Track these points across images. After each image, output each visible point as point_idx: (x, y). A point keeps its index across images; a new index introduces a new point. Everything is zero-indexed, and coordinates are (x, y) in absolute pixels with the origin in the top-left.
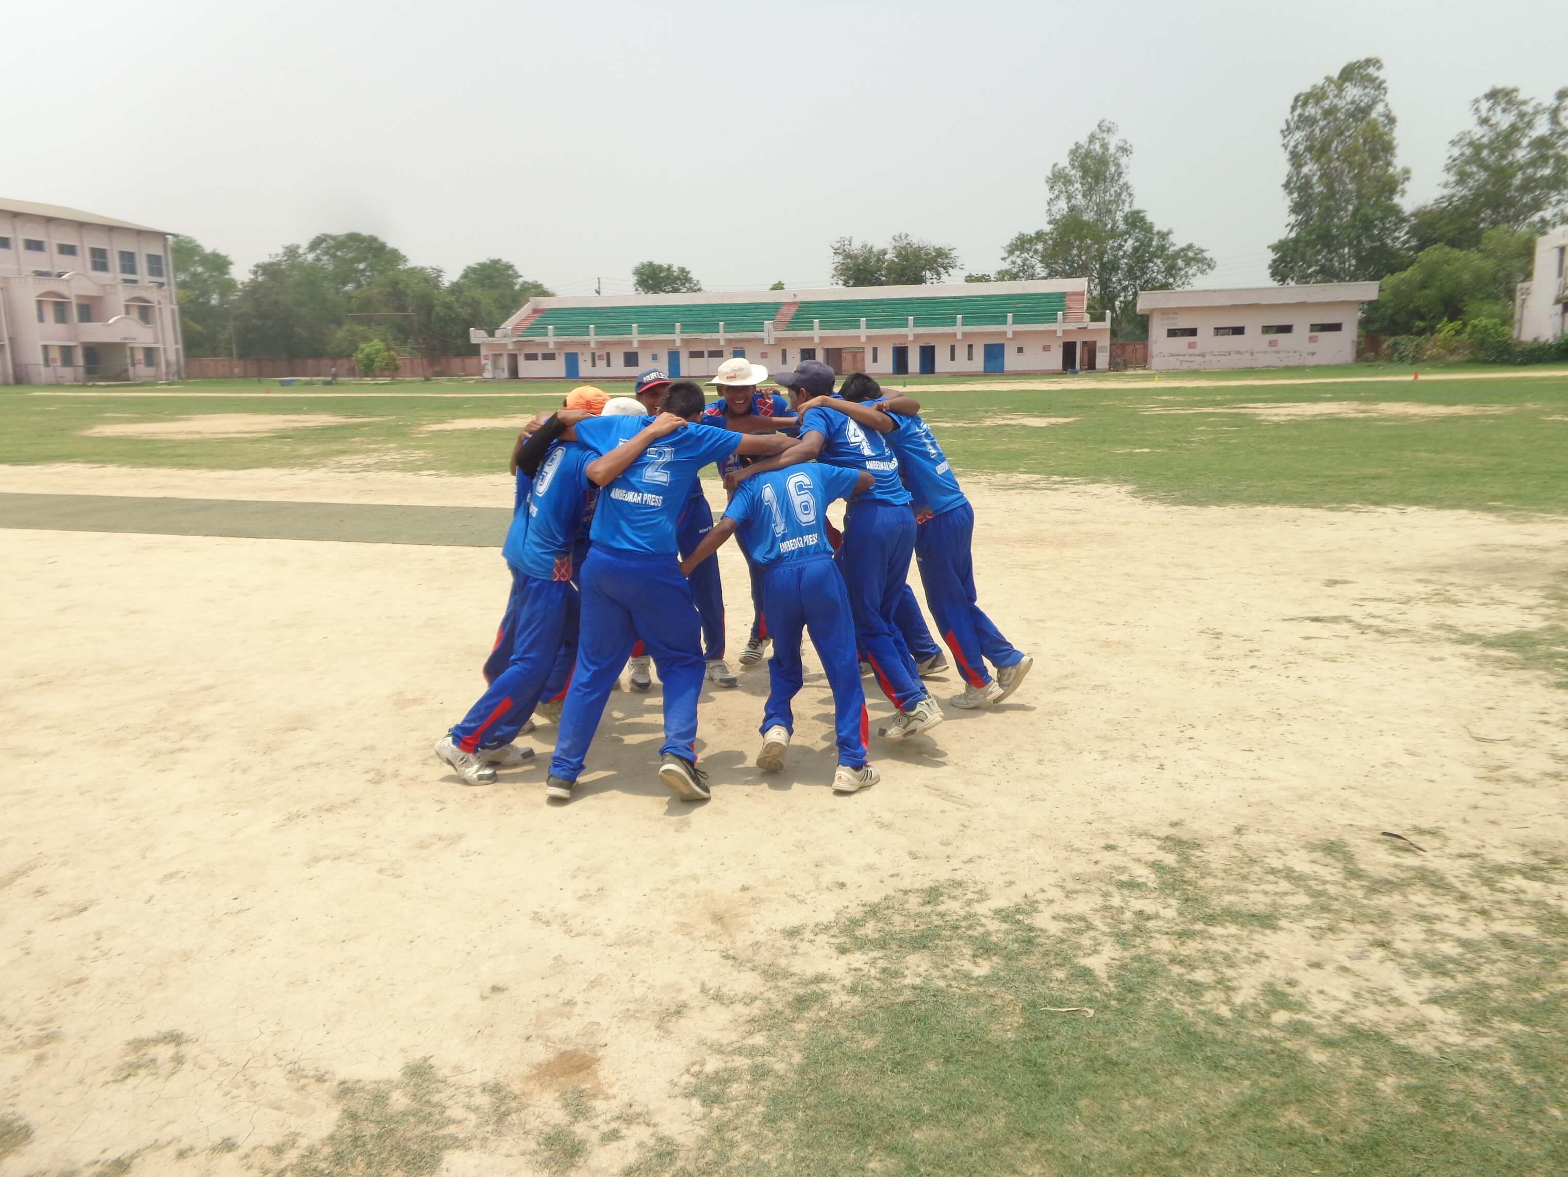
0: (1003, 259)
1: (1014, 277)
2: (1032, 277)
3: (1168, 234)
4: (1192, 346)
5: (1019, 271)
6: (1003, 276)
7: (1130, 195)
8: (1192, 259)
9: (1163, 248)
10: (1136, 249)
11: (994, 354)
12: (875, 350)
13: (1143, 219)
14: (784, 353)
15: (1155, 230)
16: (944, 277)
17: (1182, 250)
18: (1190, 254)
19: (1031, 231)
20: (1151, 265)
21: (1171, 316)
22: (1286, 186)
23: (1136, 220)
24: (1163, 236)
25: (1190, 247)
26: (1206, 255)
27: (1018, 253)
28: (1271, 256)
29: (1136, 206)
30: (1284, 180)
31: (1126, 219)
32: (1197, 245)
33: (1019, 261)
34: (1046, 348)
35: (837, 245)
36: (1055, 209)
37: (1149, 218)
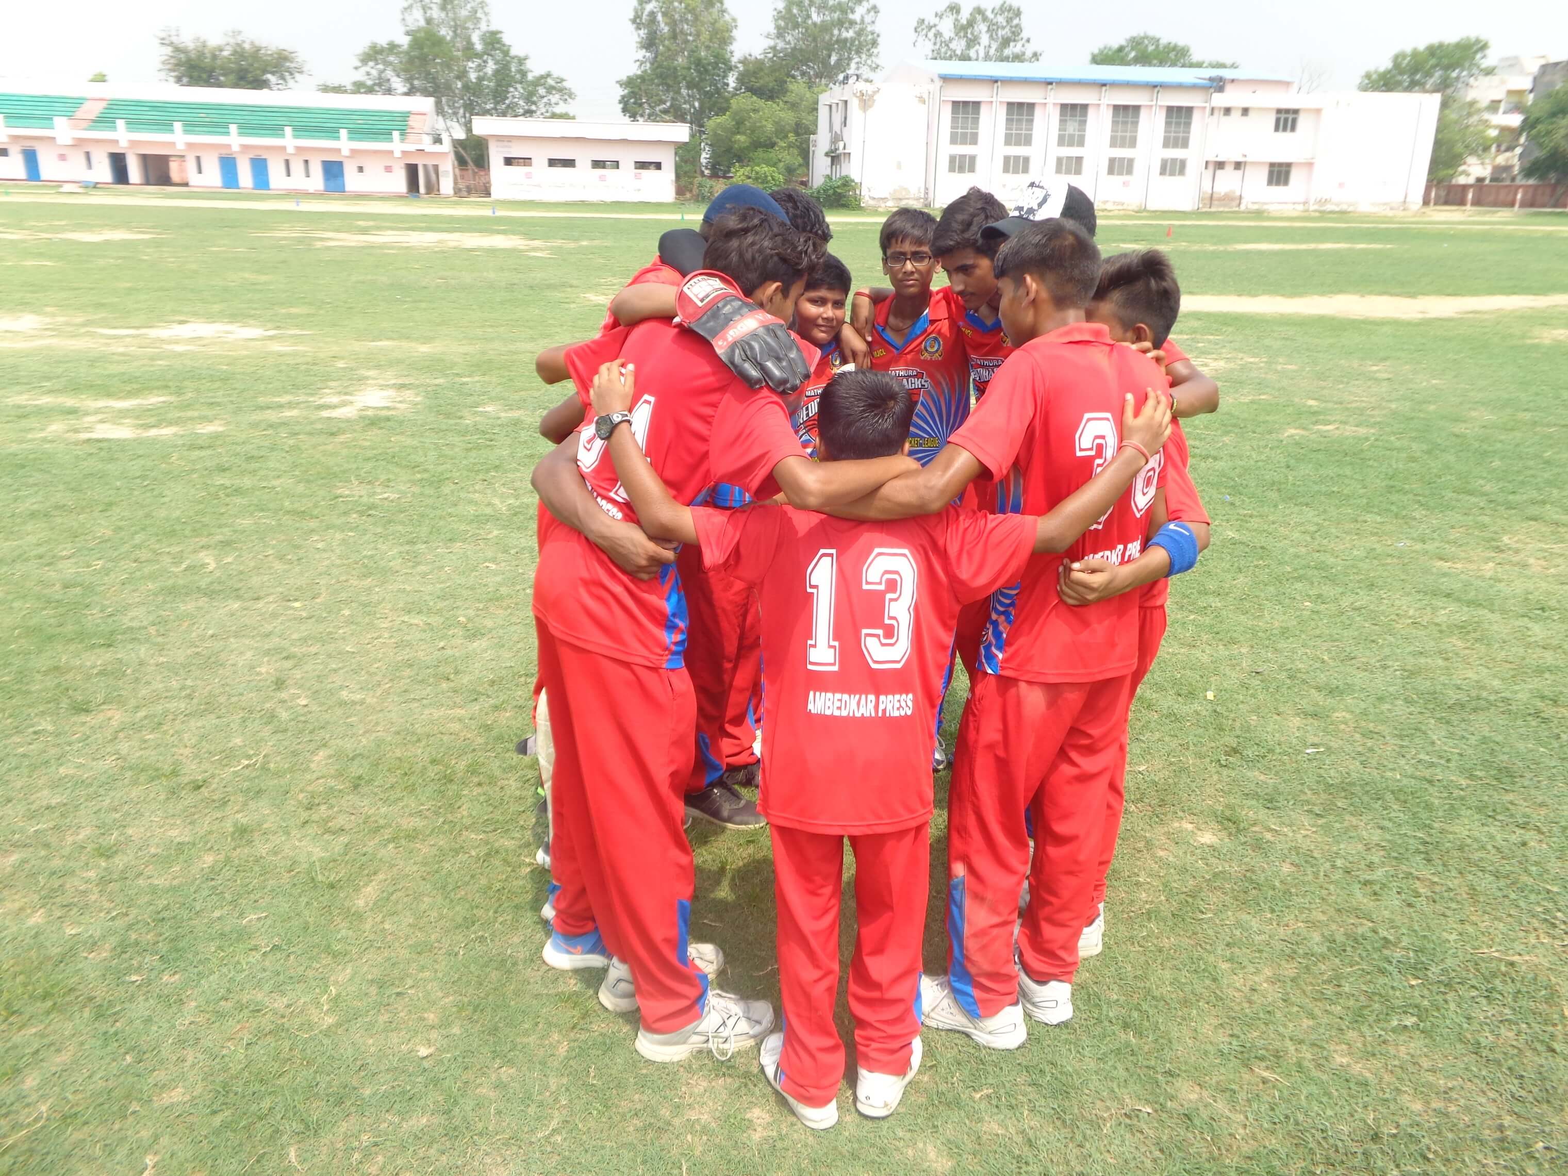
0: (356, 68)
1: (370, 90)
2: (389, 91)
3: (525, 59)
4: (528, 176)
5: (375, 84)
6: (359, 88)
7: (486, 14)
8: (553, 88)
9: (524, 74)
10: (496, 72)
11: (333, 170)
12: (198, 158)
13: (499, 41)
14: (88, 155)
15: (513, 52)
16: (291, 83)
17: (542, 77)
18: (550, 82)
19: (383, 42)
20: (511, 89)
21: (506, 143)
22: (634, 21)
23: (493, 41)
24: (521, 61)
25: (549, 75)
26: (565, 84)
27: (371, 64)
28: (621, 92)
29: (493, 28)
30: (631, 15)
31: (483, 38)
32: (555, 74)
33: (374, 73)
34: (388, 169)
35: (163, 35)
36: (410, 20)
37: (506, 39)
